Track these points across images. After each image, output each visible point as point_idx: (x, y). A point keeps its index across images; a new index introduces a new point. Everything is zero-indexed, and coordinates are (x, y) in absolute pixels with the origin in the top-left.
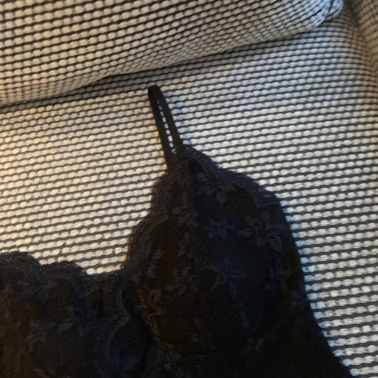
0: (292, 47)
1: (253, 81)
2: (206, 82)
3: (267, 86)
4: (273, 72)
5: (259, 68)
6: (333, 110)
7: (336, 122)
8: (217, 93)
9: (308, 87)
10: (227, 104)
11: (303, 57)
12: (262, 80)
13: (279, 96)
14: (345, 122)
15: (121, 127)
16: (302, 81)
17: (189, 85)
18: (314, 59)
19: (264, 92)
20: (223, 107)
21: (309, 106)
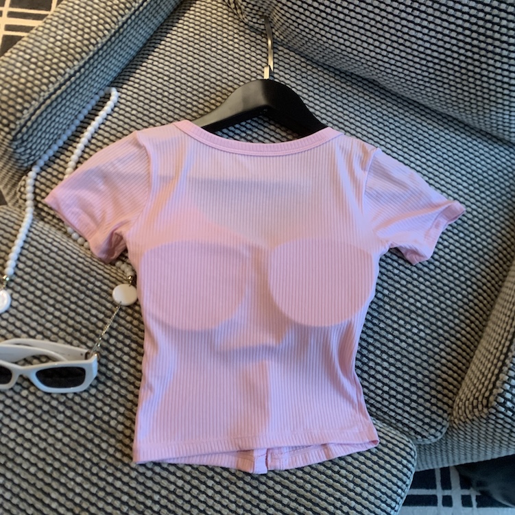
0: (491, 147)
1: (449, 148)
2: (420, 126)
3: (456, 157)
4: (466, 152)
5: (459, 143)
6: (484, 202)
7: (480, 210)
8: (421, 137)
9: (481, 177)
10: (422, 148)
11: (493, 158)
12: (455, 152)
13: (457, 169)
14: (486, 214)
15: (346, 112)
16: (480, 171)
17: (407, 119)
18: (499, 165)
19: (451, 159)
20: (418, 149)
21: (471, 188)
